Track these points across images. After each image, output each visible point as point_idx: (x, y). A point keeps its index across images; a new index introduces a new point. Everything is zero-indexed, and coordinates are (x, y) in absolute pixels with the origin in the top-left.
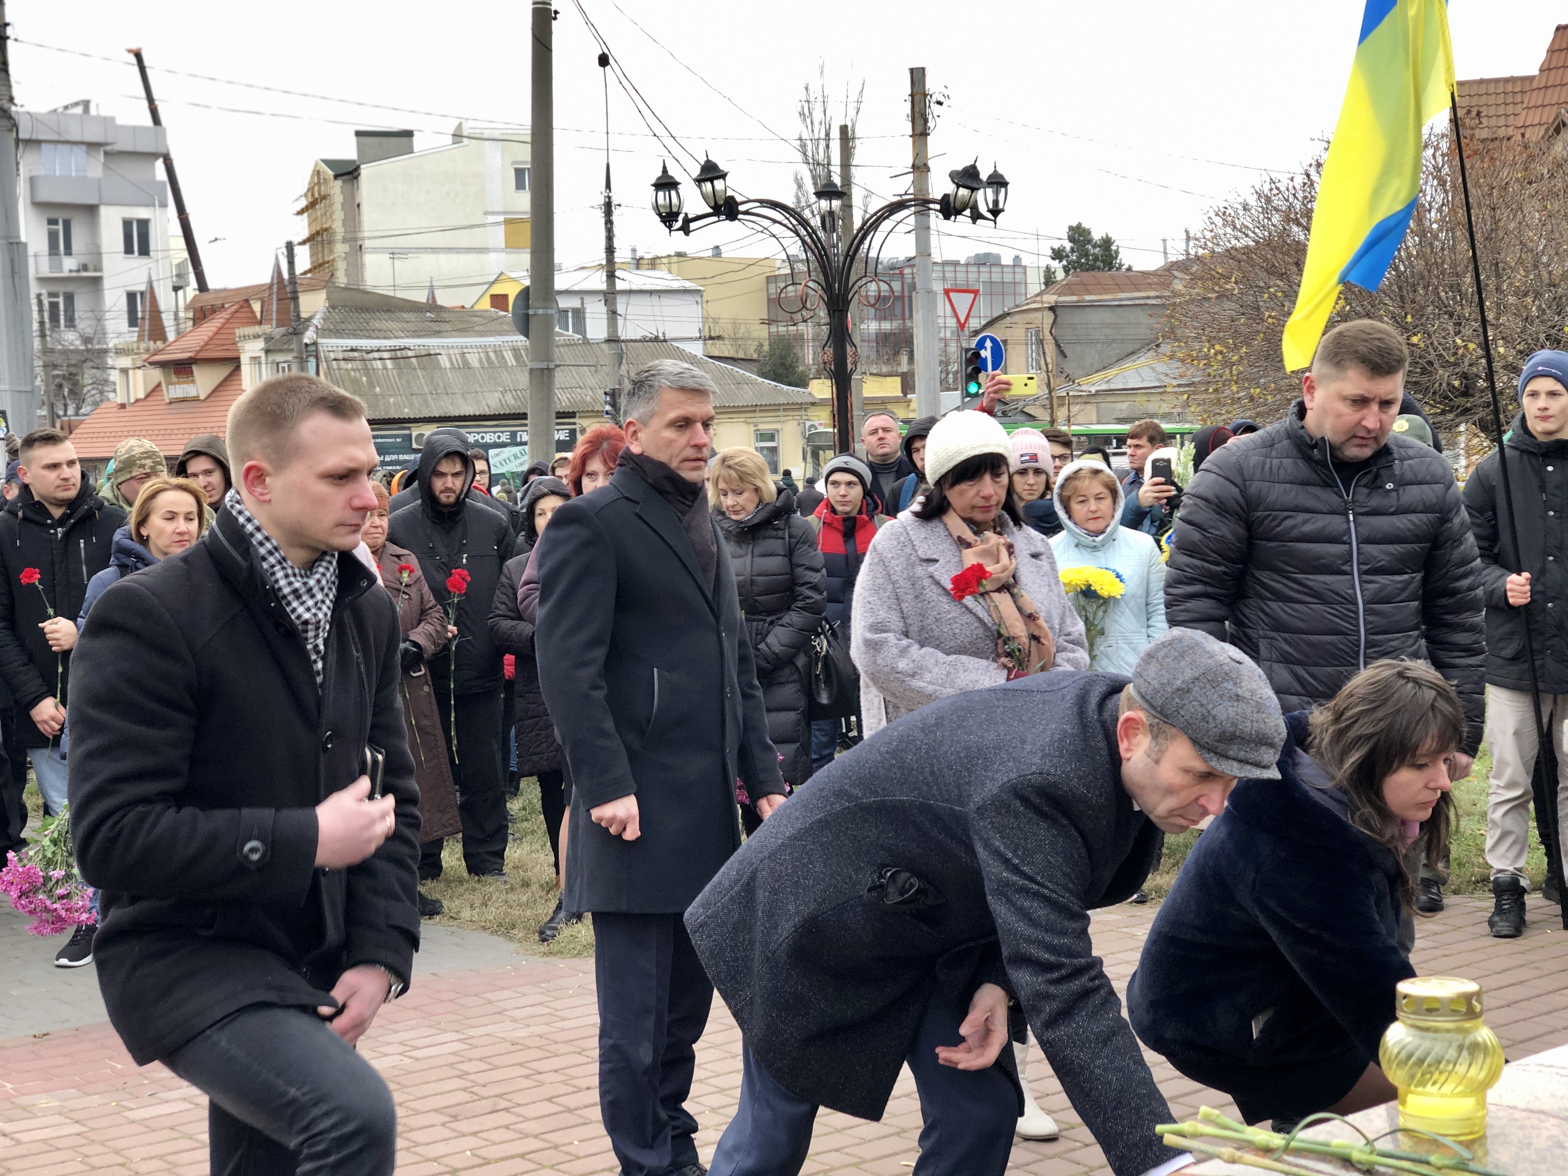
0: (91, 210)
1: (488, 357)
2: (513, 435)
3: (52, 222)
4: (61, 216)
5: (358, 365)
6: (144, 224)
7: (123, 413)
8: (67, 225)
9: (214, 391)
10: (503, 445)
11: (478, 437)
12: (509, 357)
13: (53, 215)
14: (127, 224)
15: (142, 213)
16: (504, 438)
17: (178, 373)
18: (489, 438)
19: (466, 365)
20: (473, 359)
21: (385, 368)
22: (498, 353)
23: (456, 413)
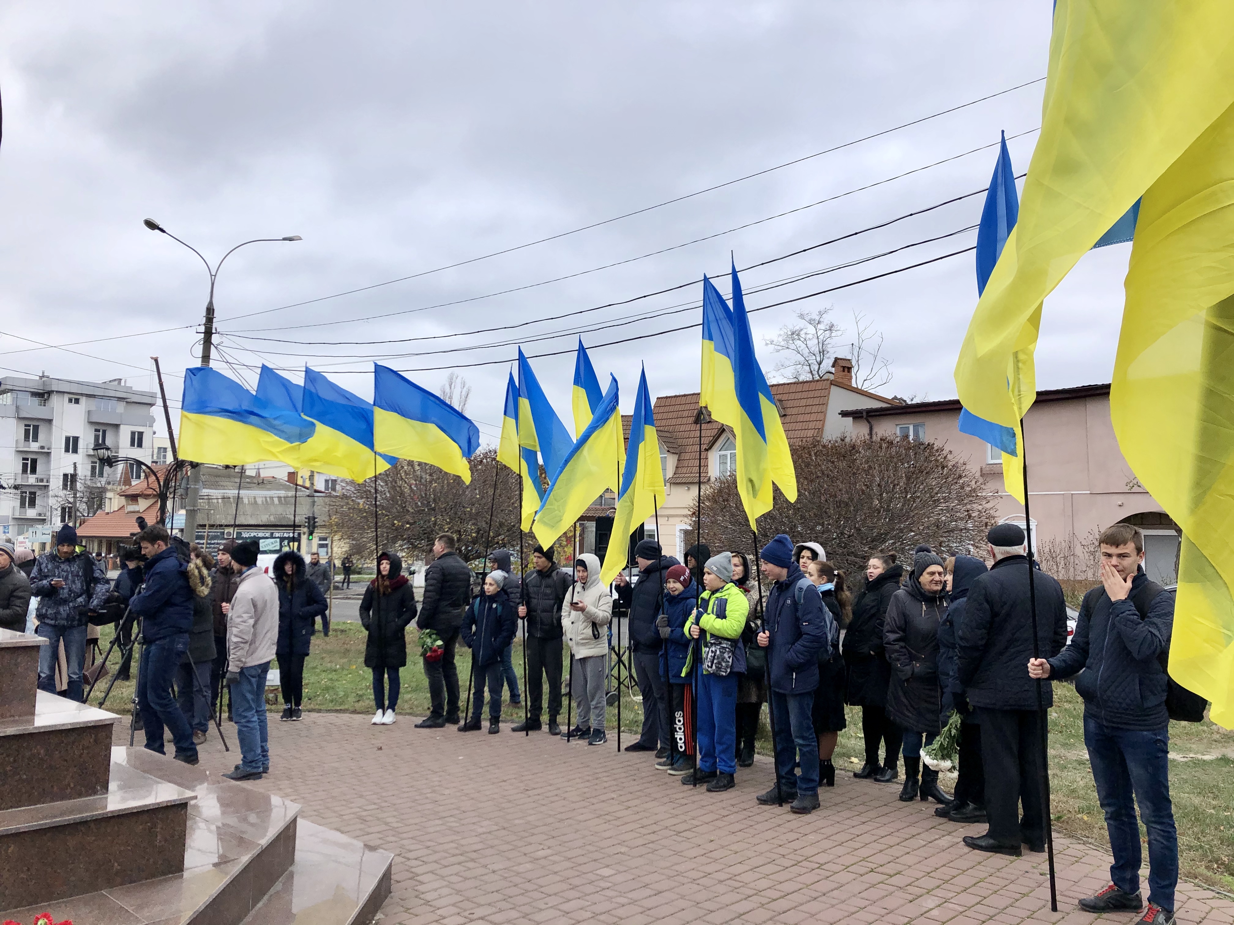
0: (117, 426)
1: (266, 500)
2: (272, 534)
3: (96, 430)
4: (101, 428)
5: (206, 501)
6: (141, 434)
7: (107, 516)
8: (104, 432)
9: (147, 508)
10: (267, 538)
11: (255, 534)
12: (276, 501)
13: (98, 428)
14: (133, 433)
15: (141, 429)
16: (268, 535)
17: (132, 500)
18: (261, 535)
19: (256, 502)
20: (259, 501)
21: (218, 502)
22: (272, 498)
23: (246, 523)
